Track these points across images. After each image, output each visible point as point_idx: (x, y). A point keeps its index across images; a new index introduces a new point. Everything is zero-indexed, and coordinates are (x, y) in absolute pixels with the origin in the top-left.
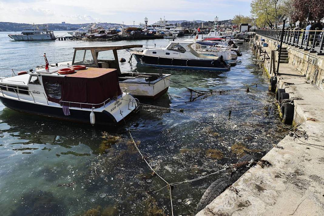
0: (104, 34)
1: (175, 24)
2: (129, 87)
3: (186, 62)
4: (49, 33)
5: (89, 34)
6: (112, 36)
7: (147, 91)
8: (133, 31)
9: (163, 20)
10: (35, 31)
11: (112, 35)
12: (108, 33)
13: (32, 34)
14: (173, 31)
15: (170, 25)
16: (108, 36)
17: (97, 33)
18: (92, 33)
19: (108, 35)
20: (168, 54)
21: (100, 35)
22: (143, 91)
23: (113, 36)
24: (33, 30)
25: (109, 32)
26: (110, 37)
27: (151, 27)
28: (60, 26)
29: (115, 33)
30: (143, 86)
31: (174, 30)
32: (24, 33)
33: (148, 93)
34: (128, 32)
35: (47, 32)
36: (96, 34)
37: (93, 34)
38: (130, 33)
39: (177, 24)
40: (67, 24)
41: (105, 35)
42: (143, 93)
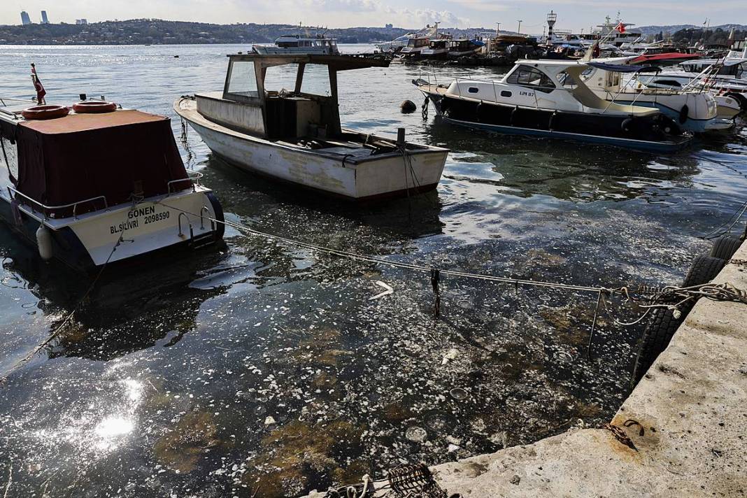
0: (442, 51)
1: (657, 35)
2: (306, 164)
3: (551, 118)
4: (327, 45)
5: (410, 49)
6: (458, 56)
7: (342, 182)
8: (513, 45)
9: (612, 22)
10: (300, 39)
11: (460, 53)
12: (453, 49)
13: (295, 44)
14: (628, 49)
15: (630, 35)
16: (453, 56)
17: (427, 47)
18: (416, 47)
19: (450, 53)
20: (506, 94)
21: (432, 52)
22: (333, 179)
23: (461, 56)
24: (297, 37)
25: (454, 46)
26: (456, 57)
27: (577, 39)
28: (381, 33)
29: (468, 48)
30: (334, 165)
31: (633, 47)
32: (280, 44)
33: (344, 188)
34: (501, 48)
35: (324, 42)
36: (426, 51)
37: (418, 49)
38: (504, 50)
39: (663, 34)
40: (396, 29)
41: (445, 54)
42: (334, 185)
